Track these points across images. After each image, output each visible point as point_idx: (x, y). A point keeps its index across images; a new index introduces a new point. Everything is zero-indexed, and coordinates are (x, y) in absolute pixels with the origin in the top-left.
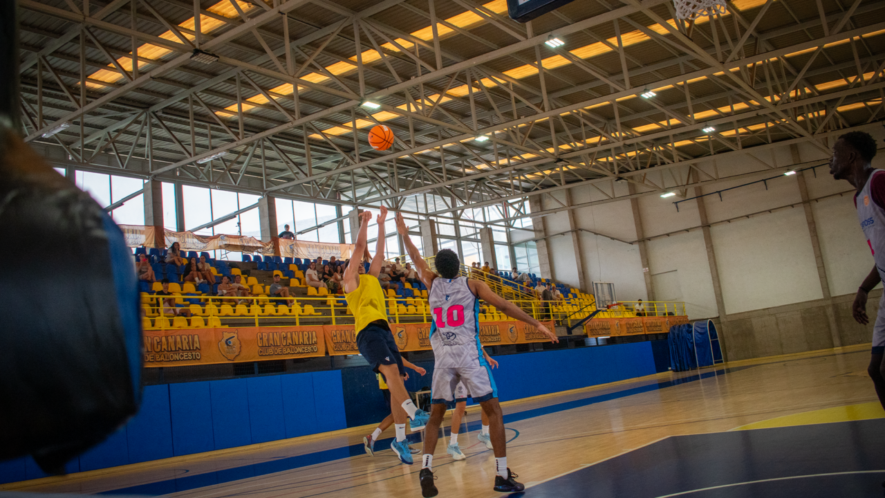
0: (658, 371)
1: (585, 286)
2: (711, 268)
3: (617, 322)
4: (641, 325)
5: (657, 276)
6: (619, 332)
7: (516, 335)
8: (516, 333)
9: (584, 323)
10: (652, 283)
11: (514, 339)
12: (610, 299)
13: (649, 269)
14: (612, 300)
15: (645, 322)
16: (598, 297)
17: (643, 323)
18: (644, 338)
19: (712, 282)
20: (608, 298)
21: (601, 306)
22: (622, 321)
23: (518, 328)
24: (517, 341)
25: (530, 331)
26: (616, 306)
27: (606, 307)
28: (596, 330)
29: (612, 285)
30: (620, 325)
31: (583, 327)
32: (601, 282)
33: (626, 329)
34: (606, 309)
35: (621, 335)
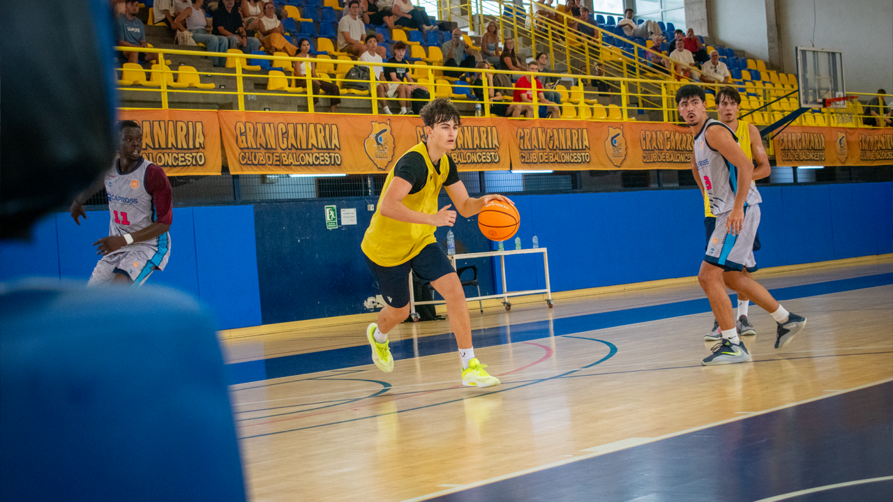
1: (781, 55)
3: (841, 135)
6: (843, 158)
7: (622, 151)
8: (623, 147)
9: (771, 134)
11: (618, 161)
12: (830, 86)
14: (836, 89)
16: (805, 80)
20: (826, 83)
21: (811, 99)
22: (851, 134)
23: (628, 137)
24: (625, 164)
25: (654, 144)
26: (842, 102)
27: (820, 103)
28: (795, 150)
29: (838, 56)
30: (848, 142)
31: (768, 143)
32: (813, 49)
33: (859, 151)
34: (821, 106)
35: (847, 164)
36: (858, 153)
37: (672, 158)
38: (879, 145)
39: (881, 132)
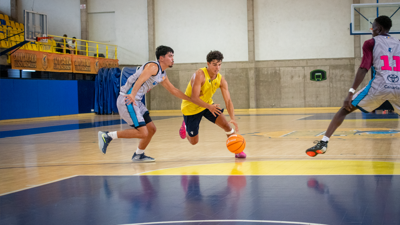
0: (81, 112)
1: (16, 13)
2: (148, 15)
3: (45, 56)
4: (70, 63)
5: (94, 15)
6: (45, 67)
9: (9, 53)
10: (87, 21)
12: (40, 31)
13: (87, 6)
14: (43, 33)
15: (74, 60)
16: (28, 27)
17: (72, 61)
18: (71, 77)
19: (147, 29)
20: (38, 29)
21: (30, 36)
22: (50, 56)
26: (46, 39)
27: (35, 39)
28: (21, 61)
29: (45, 17)
30: (48, 60)
31: (8, 57)
32: (32, 12)
33: (53, 64)
34: (35, 41)
35: (47, 70)
36: (53, 65)
38: (63, 62)
39: (63, 56)
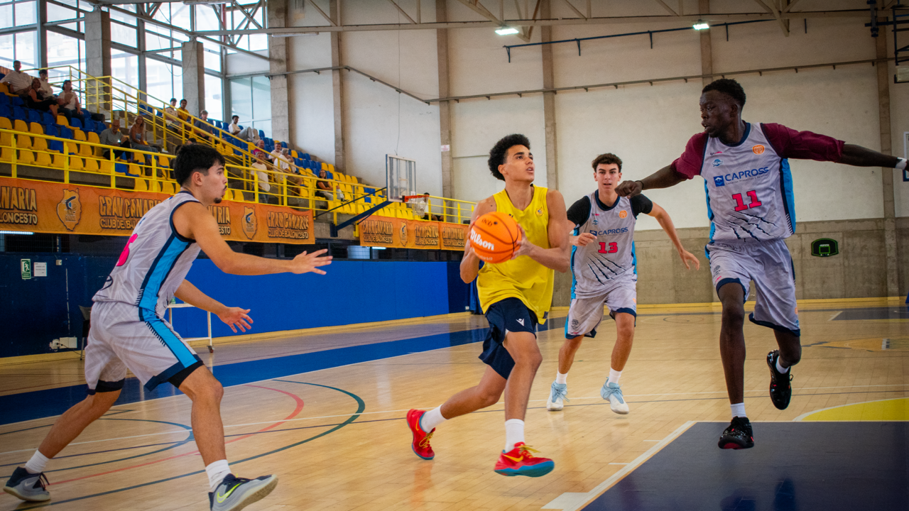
0: (452, 311)
1: (344, 159)
2: (547, 159)
3: (404, 224)
4: (437, 234)
5: (462, 160)
6: (404, 242)
7: (254, 227)
8: (254, 224)
9: (357, 222)
10: (451, 170)
11: (250, 234)
12: (408, 187)
13: (451, 147)
14: (411, 190)
15: (442, 230)
16: (392, 181)
17: (439, 232)
18: (432, 255)
19: (546, 180)
20: (404, 184)
21: (394, 195)
22: (410, 224)
23: (258, 216)
24: (255, 237)
25: (277, 223)
26: (414, 199)
27: (401, 199)
28: (373, 234)
29: (413, 163)
30: (408, 230)
31: (355, 228)
32: (397, 157)
33: (415, 238)
34: (401, 201)
35: (407, 247)
36: (414, 239)
37: (289, 235)
38: (428, 234)
39: (429, 224)
